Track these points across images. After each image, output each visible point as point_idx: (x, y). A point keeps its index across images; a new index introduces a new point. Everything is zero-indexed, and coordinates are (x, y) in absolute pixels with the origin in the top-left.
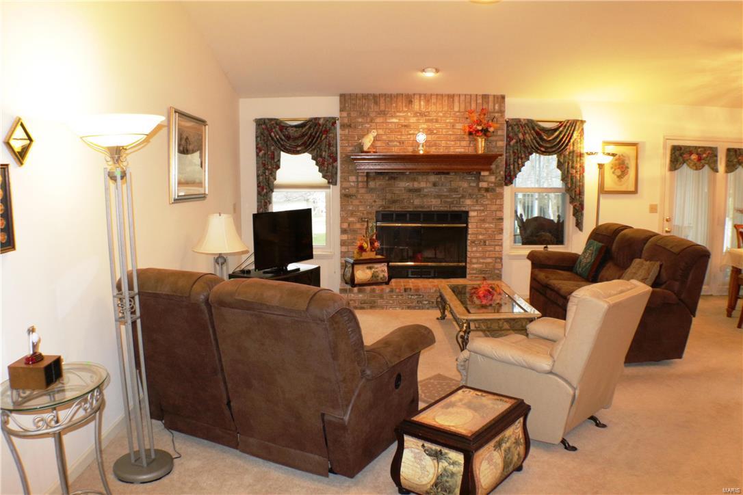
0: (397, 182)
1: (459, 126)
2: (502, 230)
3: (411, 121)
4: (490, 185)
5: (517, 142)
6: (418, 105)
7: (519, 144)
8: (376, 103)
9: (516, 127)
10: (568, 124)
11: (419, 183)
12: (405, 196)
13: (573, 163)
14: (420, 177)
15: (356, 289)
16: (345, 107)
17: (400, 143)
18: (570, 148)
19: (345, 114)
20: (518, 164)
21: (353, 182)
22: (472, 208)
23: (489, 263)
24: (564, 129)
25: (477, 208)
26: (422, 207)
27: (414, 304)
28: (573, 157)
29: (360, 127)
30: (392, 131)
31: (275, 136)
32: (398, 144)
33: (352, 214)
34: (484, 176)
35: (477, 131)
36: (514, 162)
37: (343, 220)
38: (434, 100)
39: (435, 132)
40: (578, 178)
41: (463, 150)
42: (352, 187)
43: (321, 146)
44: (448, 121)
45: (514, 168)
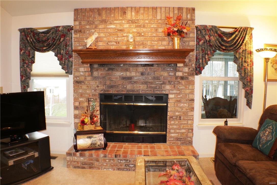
0: (114, 72)
1: (160, 30)
2: (193, 108)
3: (125, 27)
4: (184, 74)
5: (204, 43)
6: (130, 15)
7: (206, 44)
8: (100, 14)
9: (203, 31)
10: (242, 30)
11: (131, 73)
12: (120, 82)
13: (245, 58)
14: (131, 69)
15: (78, 154)
16: (77, 18)
17: (116, 43)
18: (243, 47)
19: (77, 23)
20: (206, 59)
21: (82, 72)
22: (171, 92)
23: (183, 133)
24: (239, 33)
25: (174, 92)
26: (133, 91)
27: (123, 167)
28: (245, 54)
29: (88, 32)
30: (111, 34)
31: (30, 40)
32: (115, 44)
33: (82, 95)
34: (180, 67)
35: (174, 32)
36: (202, 57)
37: (75, 100)
38: (142, 11)
39: (143, 34)
40: (249, 70)
41: (163, 48)
42: (81, 75)
43: (60, 46)
44: (152, 26)
45: (202, 62)
